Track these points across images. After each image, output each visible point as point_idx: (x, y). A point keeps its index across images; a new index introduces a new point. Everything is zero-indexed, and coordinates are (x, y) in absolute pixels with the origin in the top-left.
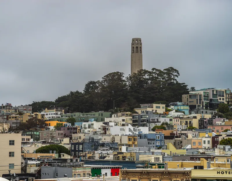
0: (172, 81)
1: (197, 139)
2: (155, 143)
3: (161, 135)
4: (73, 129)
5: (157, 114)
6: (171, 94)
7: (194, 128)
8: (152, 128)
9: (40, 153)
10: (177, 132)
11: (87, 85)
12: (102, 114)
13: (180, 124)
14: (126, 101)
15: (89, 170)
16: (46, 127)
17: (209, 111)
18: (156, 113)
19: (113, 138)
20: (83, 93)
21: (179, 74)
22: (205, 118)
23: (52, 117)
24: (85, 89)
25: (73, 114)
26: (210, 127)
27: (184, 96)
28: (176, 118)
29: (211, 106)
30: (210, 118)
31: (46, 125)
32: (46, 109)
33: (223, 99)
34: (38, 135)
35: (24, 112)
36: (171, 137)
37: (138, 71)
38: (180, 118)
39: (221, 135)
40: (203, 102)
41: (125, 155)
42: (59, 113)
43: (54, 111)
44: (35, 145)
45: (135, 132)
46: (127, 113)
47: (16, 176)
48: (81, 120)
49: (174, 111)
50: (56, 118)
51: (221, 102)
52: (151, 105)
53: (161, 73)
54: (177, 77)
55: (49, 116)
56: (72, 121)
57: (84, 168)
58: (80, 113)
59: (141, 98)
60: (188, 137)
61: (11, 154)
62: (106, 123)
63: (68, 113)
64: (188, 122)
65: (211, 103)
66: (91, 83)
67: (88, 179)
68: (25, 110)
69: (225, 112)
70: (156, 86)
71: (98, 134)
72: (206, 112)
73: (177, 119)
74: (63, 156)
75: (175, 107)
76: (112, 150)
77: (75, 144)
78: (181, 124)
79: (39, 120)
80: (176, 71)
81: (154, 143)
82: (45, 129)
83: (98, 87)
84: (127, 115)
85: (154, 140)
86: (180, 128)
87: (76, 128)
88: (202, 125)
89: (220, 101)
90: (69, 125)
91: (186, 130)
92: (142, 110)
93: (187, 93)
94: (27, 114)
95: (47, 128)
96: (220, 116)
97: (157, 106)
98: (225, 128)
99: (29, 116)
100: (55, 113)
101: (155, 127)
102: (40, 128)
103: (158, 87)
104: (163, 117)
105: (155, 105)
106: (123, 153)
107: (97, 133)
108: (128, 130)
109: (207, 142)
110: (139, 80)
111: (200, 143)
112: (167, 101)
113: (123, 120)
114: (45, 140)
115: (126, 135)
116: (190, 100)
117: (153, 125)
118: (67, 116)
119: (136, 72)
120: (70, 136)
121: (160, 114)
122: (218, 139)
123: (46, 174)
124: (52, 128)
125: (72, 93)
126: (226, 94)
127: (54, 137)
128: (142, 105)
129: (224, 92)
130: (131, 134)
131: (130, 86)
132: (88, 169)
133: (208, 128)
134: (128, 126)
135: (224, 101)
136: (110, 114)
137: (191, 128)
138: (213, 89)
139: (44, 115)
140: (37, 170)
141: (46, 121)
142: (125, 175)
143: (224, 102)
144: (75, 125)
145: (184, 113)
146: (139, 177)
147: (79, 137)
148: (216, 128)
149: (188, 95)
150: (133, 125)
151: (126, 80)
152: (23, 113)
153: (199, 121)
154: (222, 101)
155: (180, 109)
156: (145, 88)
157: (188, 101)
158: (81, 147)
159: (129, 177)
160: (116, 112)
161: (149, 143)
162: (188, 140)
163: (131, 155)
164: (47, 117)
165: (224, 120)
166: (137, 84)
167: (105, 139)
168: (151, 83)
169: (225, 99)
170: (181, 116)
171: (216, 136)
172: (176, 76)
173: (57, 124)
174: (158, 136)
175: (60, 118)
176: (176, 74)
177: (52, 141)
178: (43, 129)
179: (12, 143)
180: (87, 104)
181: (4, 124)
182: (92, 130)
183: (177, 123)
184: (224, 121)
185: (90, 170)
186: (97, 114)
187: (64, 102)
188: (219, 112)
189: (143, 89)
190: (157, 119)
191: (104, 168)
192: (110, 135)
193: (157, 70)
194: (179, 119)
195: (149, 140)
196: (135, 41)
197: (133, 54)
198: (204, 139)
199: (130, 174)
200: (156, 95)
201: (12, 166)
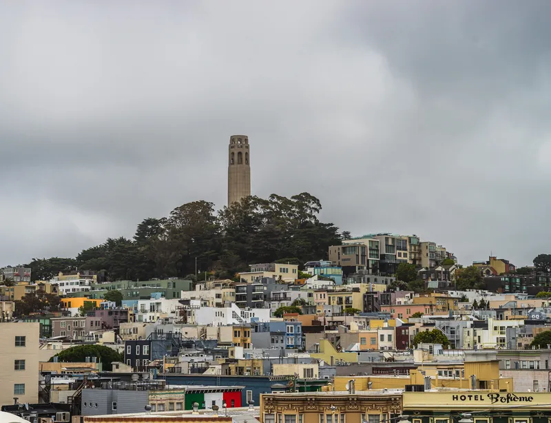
0: (308, 219)
1: (368, 331)
2: (284, 341)
3: (295, 325)
4: (119, 314)
5: (284, 283)
6: (308, 244)
7: (357, 310)
8: (274, 310)
9: (66, 361)
10: (325, 319)
11: (140, 227)
12: (174, 283)
13: (327, 303)
14: (219, 257)
15: (182, 395)
16: (63, 309)
17: (380, 278)
18: (281, 282)
19: (204, 331)
20: (134, 242)
21: (320, 206)
22: (375, 290)
23: (74, 290)
24: (136, 234)
25: (115, 284)
26: (384, 309)
27: (332, 248)
28: (319, 290)
29: (383, 268)
30: (384, 292)
31: (63, 305)
32: (60, 274)
33: (405, 255)
34: (47, 326)
35: (15, 280)
36: (316, 328)
37: (242, 199)
38: (328, 291)
39: (413, 324)
40: (368, 260)
41: (241, 364)
42: (87, 281)
43: (76, 278)
44: (49, 345)
45: (244, 320)
46: (226, 281)
47: (30, 410)
48: (133, 296)
49: (316, 277)
50: (80, 291)
51: (400, 260)
52: (270, 266)
53: (286, 203)
54: (317, 212)
55: (66, 287)
56: (116, 297)
57: (172, 392)
58: (131, 282)
59: (251, 251)
60: (349, 329)
61: (19, 365)
62: (186, 302)
63: (105, 281)
64: (344, 300)
65: (383, 261)
66: (149, 222)
67: (191, 413)
68: (17, 275)
69: (411, 280)
70: (278, 228)
71: (171, 323)
72: (376, 280)
73: (322, 293)
74: (117, 367)
75: (316, 270)
76: (208, 355)
77: (132, 343)
78: (330, 304)
79: (49, 296)
80: (316, 200)
81: (282, 341)
82: (60, 314)
83: (163, 231)
84: (225, 286)
85: (282, 334)
86: (329, 311)
87: (126, 312)
88: (370, 304)
89: (399, 258)
90: (111, 304)
91: (341, 314)
92: (253, 275)
93: (339, 243)
94: (23, 283)
95: (65, 311)
96: (403, 288)
97: (282, 267)
98: (414, 311)
99: (27, 287)
100: (78, 281)
101: (281, 308)
102: (50, 310)
103: (282, 230)
104: (294, 289)
105: (278, 266)
106: (236, 361)
107: (170, 321)
108: (231, 315)
109: (386, 338)
110: (245, 216)
111: (374, 340)
112: (300, 258)
113: (218, 296)
114: (63, 336)
115: (228, 325)
116: (343, 256)
117: (276, 305)
118: (102, 288)
119: (239, 202)
120: (115, 327)
121: (289, 284)
122: (407, 331)
123: (91, 404)
124: (74, 311)
125: (110, 241)
126: (411, 245)
127: (82, 329)
128: (253, 267)
129: (406, 241)
130: (237, 322)
131: (226, 229)
132: (178, 392)
133: (382, 311)
134: (230, 306)
135: (407, 259)
136: (190, 284)
137: (351, 311)
138: (387, 235)
139: (57, 285)
140: (72, 397)
141: (62, 297)
142: (272, 405)
143: (406, 261)
144: (123, 305)
145: (334, 281)
146: (301, 408)
147: (134, 329)
148: (397, 311)
149: (340, 247)
150: (240, 306)
151: (218, 217)
152: (14, 282)
153: (364, 296)
154: (402, 258)
155: (325, 273)
156: (257, 232)
157: (339, 259)
158: (146, 348)
159: (279, 408)
160: (201, 279)
161: (273, 341)
162: (351, 334)
163: (253, 364)
164: (62, 290)
165: (411, 294)
166: (240, 225)
167: (186, 333)
168: (268, 222)
169: (408, 255)
170: (331, 288)
171: (405, 327)
172: (316, 209)
173: (86, 303)
174: (290, 326)
175: (90, 291)
176: (314, 205)
177: (80, 338)
178: (57, 314)
179: (20, 341)
180: (143, 264)
181: (4, 303)
182: (158, 315)
183: (323, 300)
184: (411, 298)
185: (184, 395)
186: (164, 284)
187: (96, 260)
188: (399, 279)
189: (252, 235)
190: (284, 293)
191: (210, 391)
192: (195, 325)
193: (279, 198)
194: (326, 293)
195: (273, 334)
196: (236, 140)
197: (232, 166)
198: (381, 332)
199: (281, 403)
200: (279, 246)
201: (19, 388)
